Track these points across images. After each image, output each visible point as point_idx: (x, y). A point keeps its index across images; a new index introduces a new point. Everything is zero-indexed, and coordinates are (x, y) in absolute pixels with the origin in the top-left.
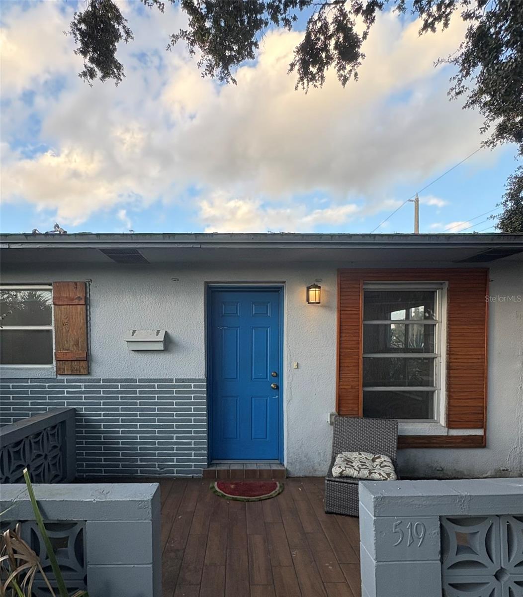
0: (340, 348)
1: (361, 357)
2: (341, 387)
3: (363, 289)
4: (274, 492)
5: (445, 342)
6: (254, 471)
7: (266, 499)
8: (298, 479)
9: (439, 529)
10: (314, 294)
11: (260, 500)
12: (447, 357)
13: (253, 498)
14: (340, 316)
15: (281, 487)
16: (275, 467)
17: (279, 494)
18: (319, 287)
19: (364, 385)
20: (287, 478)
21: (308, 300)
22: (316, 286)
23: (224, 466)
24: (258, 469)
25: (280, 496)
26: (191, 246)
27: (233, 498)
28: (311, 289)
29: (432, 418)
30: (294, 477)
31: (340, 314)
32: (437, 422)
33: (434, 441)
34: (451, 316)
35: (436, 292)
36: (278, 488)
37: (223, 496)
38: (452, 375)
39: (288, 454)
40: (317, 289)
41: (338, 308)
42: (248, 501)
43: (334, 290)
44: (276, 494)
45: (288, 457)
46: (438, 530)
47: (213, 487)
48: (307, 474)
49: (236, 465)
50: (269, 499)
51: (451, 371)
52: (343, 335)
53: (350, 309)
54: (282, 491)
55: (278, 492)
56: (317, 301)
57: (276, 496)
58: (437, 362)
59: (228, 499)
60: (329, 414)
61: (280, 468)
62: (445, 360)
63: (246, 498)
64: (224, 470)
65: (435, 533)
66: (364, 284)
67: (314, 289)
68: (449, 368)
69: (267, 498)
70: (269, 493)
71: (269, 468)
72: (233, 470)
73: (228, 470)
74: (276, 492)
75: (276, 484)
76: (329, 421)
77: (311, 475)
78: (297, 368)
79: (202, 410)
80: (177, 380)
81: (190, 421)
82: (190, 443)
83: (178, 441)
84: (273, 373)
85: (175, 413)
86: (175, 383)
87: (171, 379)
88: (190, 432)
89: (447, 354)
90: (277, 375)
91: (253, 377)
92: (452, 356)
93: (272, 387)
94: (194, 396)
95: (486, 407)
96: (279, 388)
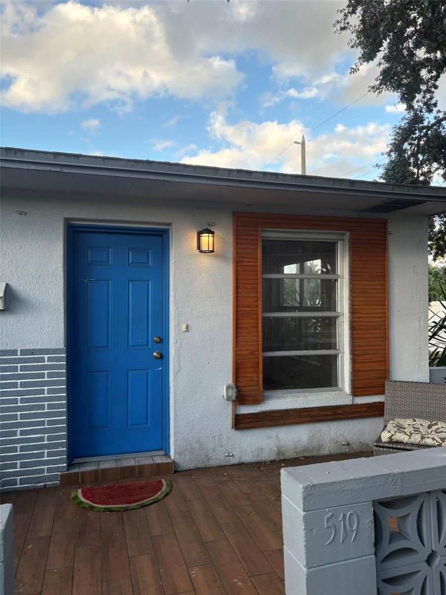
0: (237, 306)
1: (260, 317)
2: (239, 353)
3: (262, 237)
4: (160, 493)
5: (348, 299)
6: (132, 468)
7: (151, 504)
8: (189, 472)
9: (373, 516)
10: (206, 239)
11: (143, 506)
12: (350, 316)
13: (133, 504)
14: (236, 268)
15: (167, 485)
16: (159, 460)
17: (167, 495)
18: (213, 233)
19: (265, 349)
20: (175, 472)
21: (199, 247)
22: (209, 232)
23: (90, 466)
24: (137, 464)
25: (168, 497)
26: (48, 168)
27: (105, 508)
28: (203, 235)
29: (336, 385)
30: (184, 471)
31: (237, 266)
32: (342, 390)
33: (339, 412)
34: (354, 271)
35: (337, 243)
36: (164, 487)
37: (92, 508)
38: (355, 336)
39: (176, 441)
40: (210, 235)
41: (234, 258)
42: (126, 510)
43: (230, 239)
44: (163, 496)
45: (175, 445)
46: (371, 518)
47: (76, 497)
48: (199, 465)
49: (107, 464)
50: (154, 503)
51: (355, 332)
52: (240, 291)
53: (247, 260)
54: (170, 491)
55: (165, 493)
56: (211, 249)
57: (164, 497)
58: (339, 321)
59: (99, 511)
60: (225, 388)
61: (164, 460)
62: (348, 320)
63: (123, 506)
64: (91, 471)
65: (368, 523)
66: (263, 231)
67: (207, 235)
68: (353, 328)
69: (152, 502)
70: (153, 496)
71: (152, 462)
72: (104, 470)
73: (96, 471)
74: (163, 492)
75: (161, 482)
76: (225, 395)
77: (203, 465)
78: (187, 331)
79: (60, 391)
80: (23, 352)
81: (43, 407)
82: (42, 439)
83: (23, 437)
84: (155, 339)
85: (19, 398)
86: (21, 355)
87: (13, 350)
88: (42, 423)
89: (350, 313)
90: (161, 341)
91: (130, 345)
92: (355, 315)
93: (155, 357)
94: (47, 373)
95: (389, 371)
96: (163, 357)
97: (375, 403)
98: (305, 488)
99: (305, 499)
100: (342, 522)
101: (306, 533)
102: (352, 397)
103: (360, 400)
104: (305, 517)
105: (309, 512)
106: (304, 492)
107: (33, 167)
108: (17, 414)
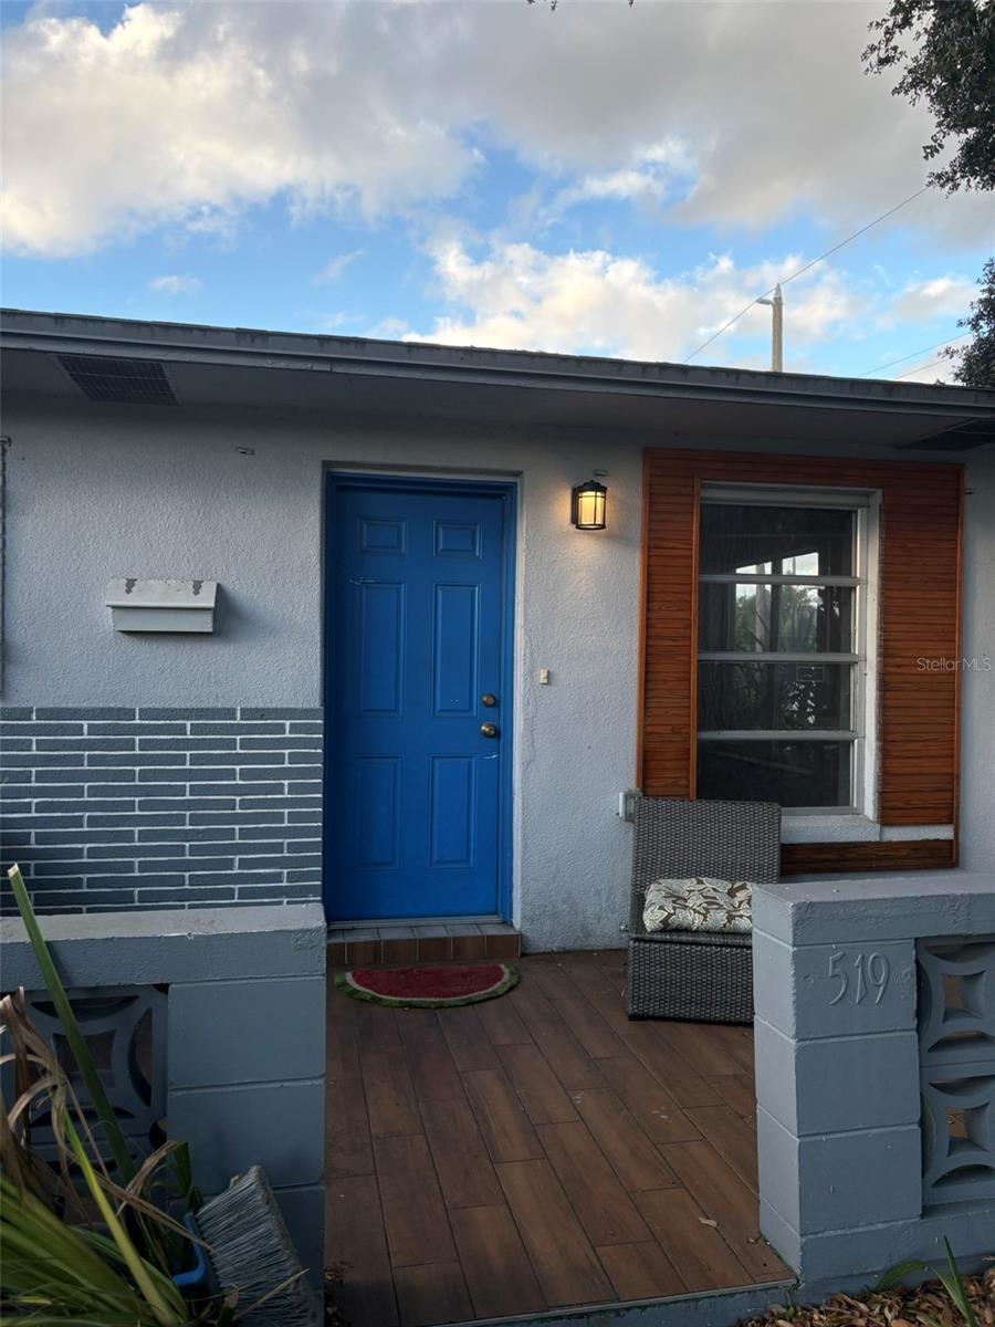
0: (647, 637)
1: (694, 662)
2: (650, 729)
3: (702, 498)
4: (498, 984)
5: (875, 627)
6: (443, 941)
7: (484, 1001)
8: (549, 957)
9: (914, 965)
10: (589, 501)
11: (471, 1003)
12: (878, 662)
13: (452, 999)
14: (648, 561)
15: (511, 973)
16: (491, 931)
17: (512, 989)
18: (603, 490)
19: (701, 727)
20: (523, 955)
21: (575, 519)
22: (597, 487)
23: (364, 933)
24: (451, 935)
25: (513, 993)
26: (308, 366)
27: (401, 1002)
28: (584, 494)
29: (847, 802)
30: (539, 954)
31: (649, 556)
32: (858, 812)
33: (853, 855)
34: (889, 570)
35: (856, 512)
36: (506, 977)
37: (376, 1001)
38: (889, 703)
39: (524, 896)
40: (599, 494)
41: (643, 540)
42: (441, 1007)
43: (637, 502)
44: (505, 989)
45: (524, 903)
46: (912, 968)
47: (345, 984)
48: (569, 945)
49: (393, 931)
50: (489, 999)
51: (888, 694)
52: (655, 606)
53: (671, 545)
54: (518, 983)
55: (509, 985)
56: (599, 521)
57: (507, 992)
58: (858, 673)
59: (390, 1006)
60: (621, 795)
61: (504, 931)
62: (875, 670)
63: (433, 999)
64: (366, 943)
65: (907, 974)
66: (703, 487)
67: (593, 493)
68: (884, 686)
69: (486, 996)
70: (487, 988)
71: (479, 933)
72: (389, 943)
73: (376, 944)
74: (504, 983)
75: (500, 969)
76: (621, 810)
77: (577, 946)
78: (548, 684)
79: (311, 788)
80: (247, 713)
81: (280, 818)
82: (278, 877)
83: (245, 871)
84: (485, 699)
85: (238, 798)
86: (241, 719)
87: (229, 710)
88: (278, 848)
89: (879, 655)
90: (496, 704)
91: (438, 707)
92: (889, 660)
93: (485, 734)
94: (290, 754)
95: (958, 776)
96: (500, 736)
97: (928, 841)
98: (798, 907)
99: (796, 925)
100: (860, 970)
101: (796, 982)
102: (878, 826)
103: (896, 834)
104: (795, 956)
105: (802, 948)
106: (794, 914)
107: (282, 364)
108: (234, 829)
